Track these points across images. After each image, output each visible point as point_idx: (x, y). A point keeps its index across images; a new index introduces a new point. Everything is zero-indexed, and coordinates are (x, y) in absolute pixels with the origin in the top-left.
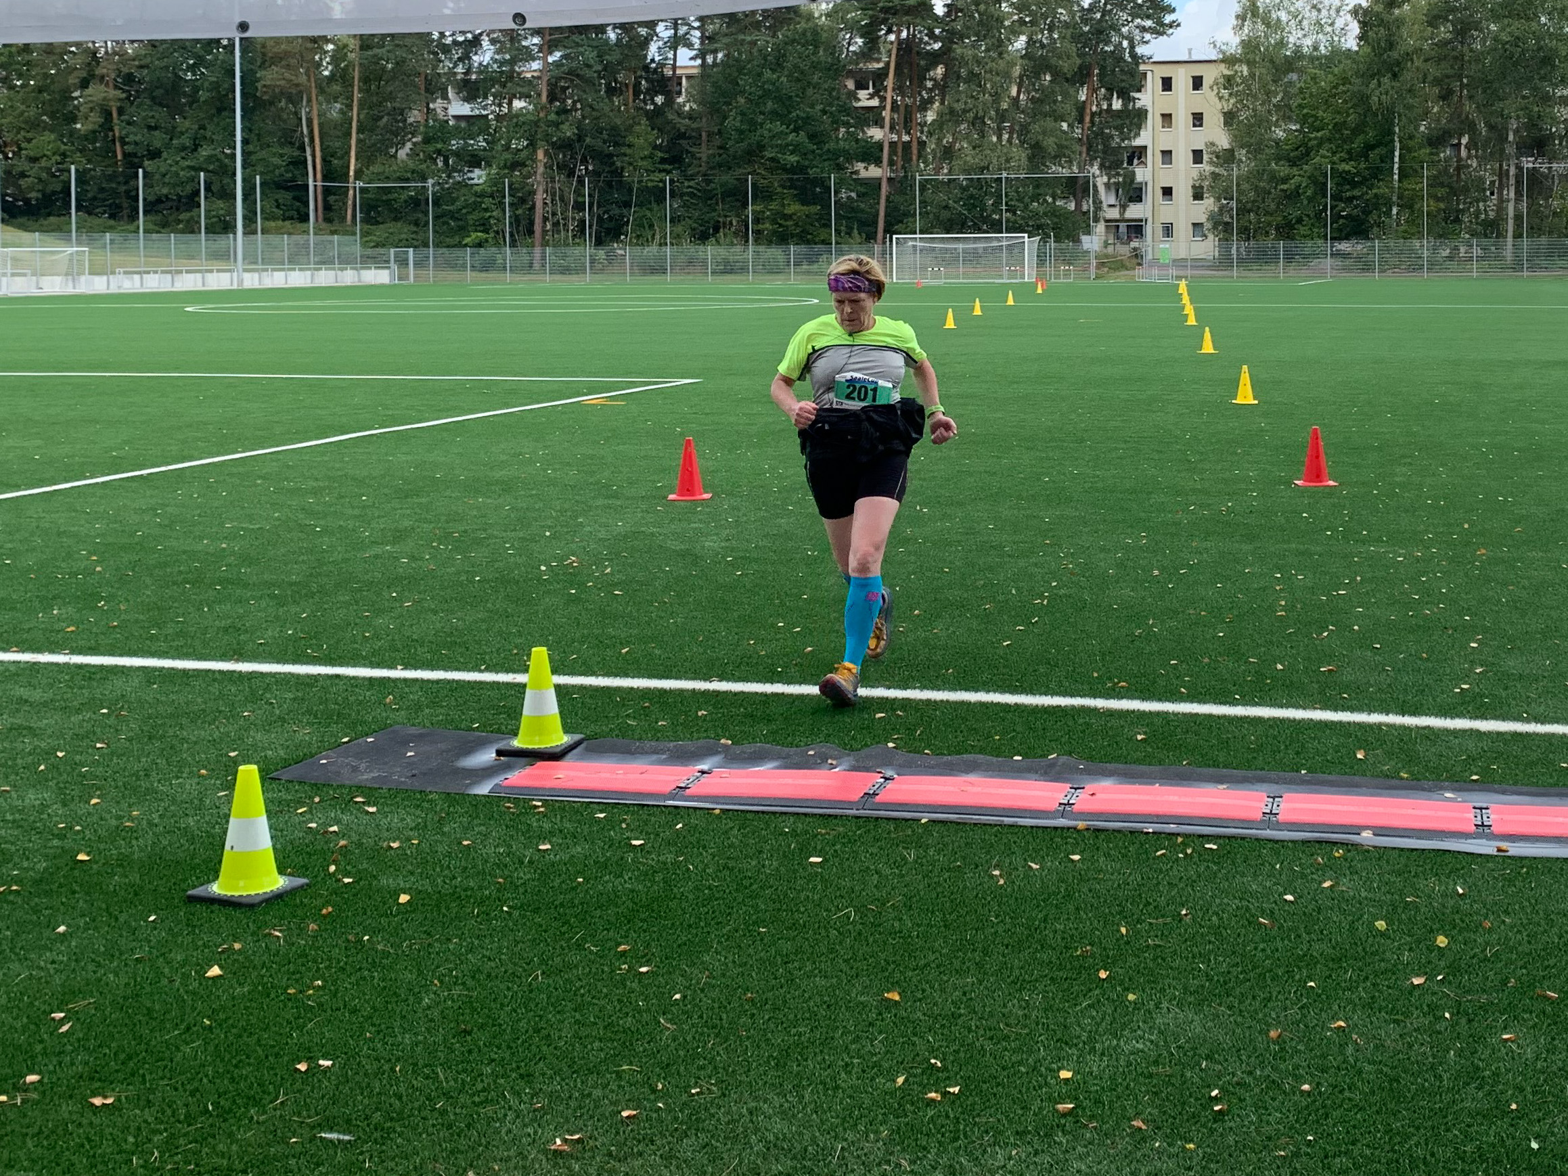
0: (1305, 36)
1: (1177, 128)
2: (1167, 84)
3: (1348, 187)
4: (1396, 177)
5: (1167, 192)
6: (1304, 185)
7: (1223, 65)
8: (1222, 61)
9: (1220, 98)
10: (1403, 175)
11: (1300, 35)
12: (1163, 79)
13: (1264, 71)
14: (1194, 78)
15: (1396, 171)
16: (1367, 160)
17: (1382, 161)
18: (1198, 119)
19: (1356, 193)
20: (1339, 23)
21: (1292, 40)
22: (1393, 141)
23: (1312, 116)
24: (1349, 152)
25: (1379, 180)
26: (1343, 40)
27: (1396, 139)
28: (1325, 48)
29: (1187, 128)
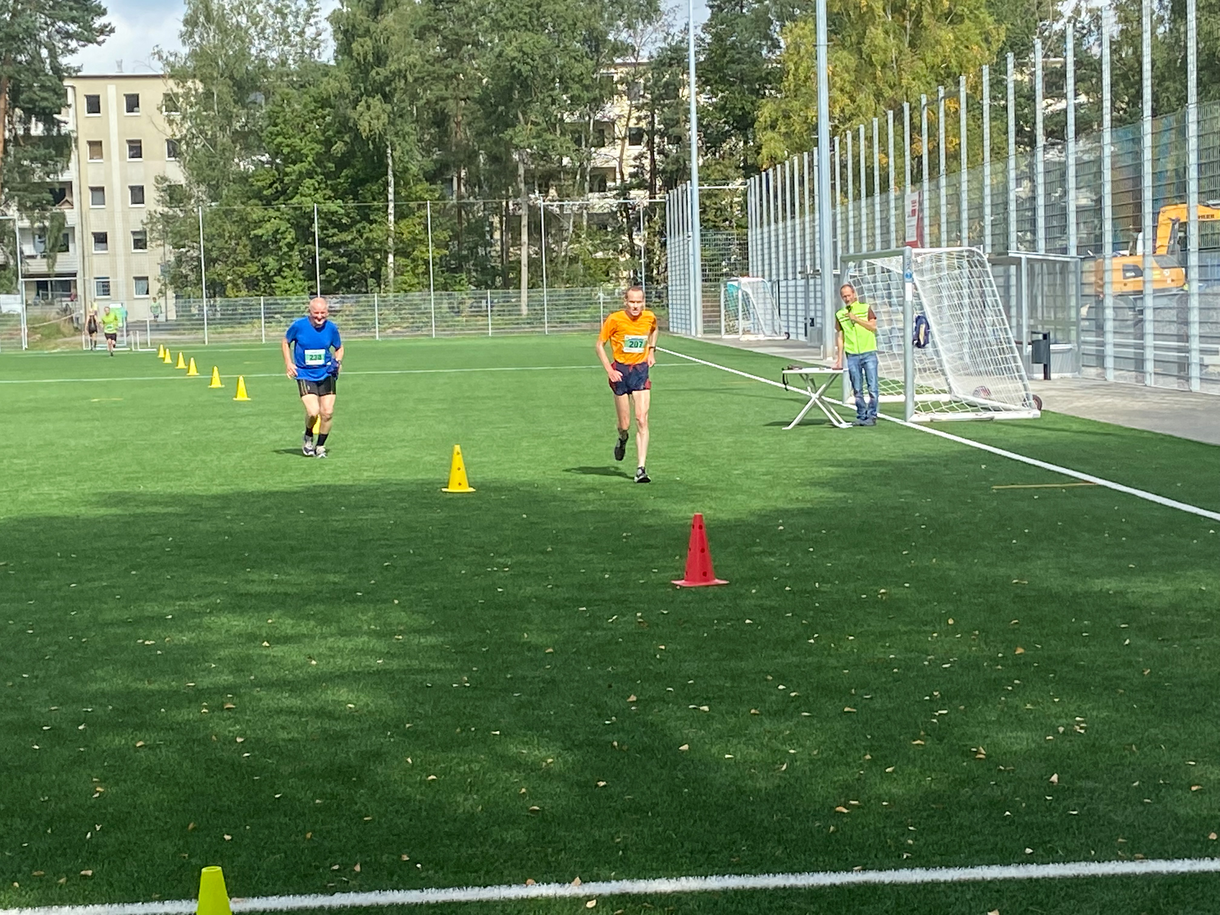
0: (268, 47)
1: (109, 159)
2: (94, 105)
3: (336, 230)
4: (391, 218)
6: (283, 229)
7: (171, 83)
8: (171, 77)
9: (171, 122)
10: (400, 216)
11: (263, 47)
12: (88, 97)
13: (225, 90)
14: (128, 96)
15: (391, 210)
16: (357, 197)
17: (375, 199)
18: (136, 149)
19: (346, 237)
20: (310, 32)
21: (253, 51)
22: (386, 175)
23: (288, 146)
24: (334, 190)
25: (371, 222)
26: (316, 52)
27: (390, 172)
28: (295, 62)
29: (122, 158)
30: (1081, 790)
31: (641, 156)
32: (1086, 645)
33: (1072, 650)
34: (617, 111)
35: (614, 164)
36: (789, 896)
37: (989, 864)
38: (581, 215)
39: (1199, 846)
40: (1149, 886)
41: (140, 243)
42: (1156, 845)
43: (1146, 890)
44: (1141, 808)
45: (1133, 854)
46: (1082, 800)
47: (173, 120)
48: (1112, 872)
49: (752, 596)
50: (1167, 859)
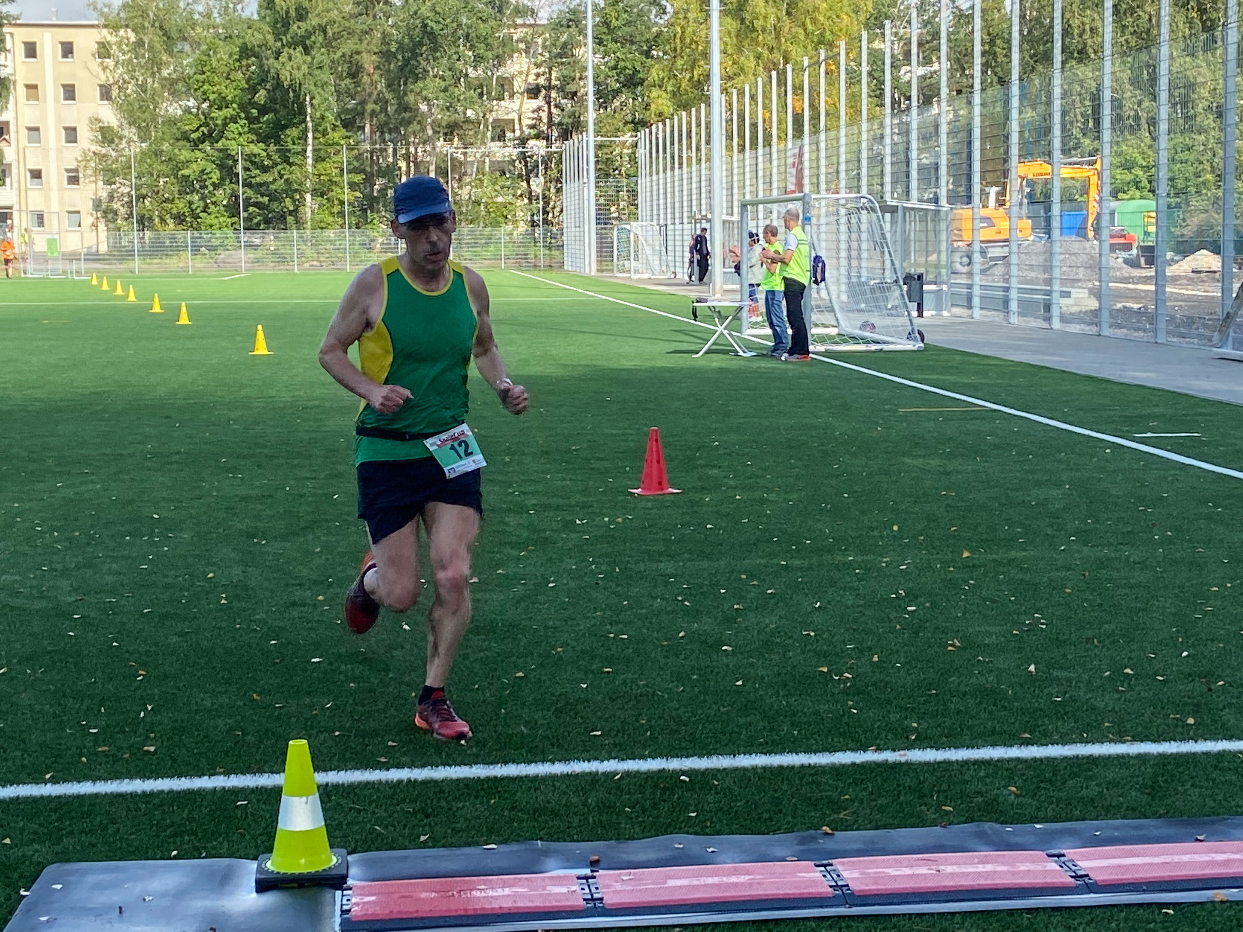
1: (45, 101)
2: (31, 50)
3: (258, 172)
4: (310, 161)
5: (36, 175)
6: (208, 170)
7: (105, 31)
8: (105, 26)
9: (105, 69)
10: (319, 159)
12: (26, 44)
13: (156, 39)
14: (62, 43)
15: (309, 153)
16: (278, 141)
17: (294, 144)
18: (70, 92)
19: (268, 177)
22: (304, 121)
23: (214, 93)
24: (257, 134)
25: (291, 164)
26: (239, 7)
27: (308, 118)
28: (221, 15)
29: (56, 100)
30: (1058, 678)
31: (539, 109)
32: (1025, 550)
33: (1013, 554)
34: (517, 67)
35: (514, 116)
36: (816, 773)
37: (993, 745)
38: (484, 162)
39: (1180, 729)
40: (1144, 764)
41: (74, 180)
42: (1140, 729)
43: (1143, 768)
44: (1117, 696)
45: (1121, 737)
46: (1062, 689)
47: (107, 67)
48: (1107, 753)
49: (707, 504)
50: (1154, 741)
